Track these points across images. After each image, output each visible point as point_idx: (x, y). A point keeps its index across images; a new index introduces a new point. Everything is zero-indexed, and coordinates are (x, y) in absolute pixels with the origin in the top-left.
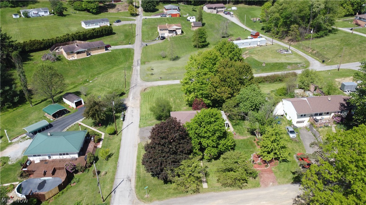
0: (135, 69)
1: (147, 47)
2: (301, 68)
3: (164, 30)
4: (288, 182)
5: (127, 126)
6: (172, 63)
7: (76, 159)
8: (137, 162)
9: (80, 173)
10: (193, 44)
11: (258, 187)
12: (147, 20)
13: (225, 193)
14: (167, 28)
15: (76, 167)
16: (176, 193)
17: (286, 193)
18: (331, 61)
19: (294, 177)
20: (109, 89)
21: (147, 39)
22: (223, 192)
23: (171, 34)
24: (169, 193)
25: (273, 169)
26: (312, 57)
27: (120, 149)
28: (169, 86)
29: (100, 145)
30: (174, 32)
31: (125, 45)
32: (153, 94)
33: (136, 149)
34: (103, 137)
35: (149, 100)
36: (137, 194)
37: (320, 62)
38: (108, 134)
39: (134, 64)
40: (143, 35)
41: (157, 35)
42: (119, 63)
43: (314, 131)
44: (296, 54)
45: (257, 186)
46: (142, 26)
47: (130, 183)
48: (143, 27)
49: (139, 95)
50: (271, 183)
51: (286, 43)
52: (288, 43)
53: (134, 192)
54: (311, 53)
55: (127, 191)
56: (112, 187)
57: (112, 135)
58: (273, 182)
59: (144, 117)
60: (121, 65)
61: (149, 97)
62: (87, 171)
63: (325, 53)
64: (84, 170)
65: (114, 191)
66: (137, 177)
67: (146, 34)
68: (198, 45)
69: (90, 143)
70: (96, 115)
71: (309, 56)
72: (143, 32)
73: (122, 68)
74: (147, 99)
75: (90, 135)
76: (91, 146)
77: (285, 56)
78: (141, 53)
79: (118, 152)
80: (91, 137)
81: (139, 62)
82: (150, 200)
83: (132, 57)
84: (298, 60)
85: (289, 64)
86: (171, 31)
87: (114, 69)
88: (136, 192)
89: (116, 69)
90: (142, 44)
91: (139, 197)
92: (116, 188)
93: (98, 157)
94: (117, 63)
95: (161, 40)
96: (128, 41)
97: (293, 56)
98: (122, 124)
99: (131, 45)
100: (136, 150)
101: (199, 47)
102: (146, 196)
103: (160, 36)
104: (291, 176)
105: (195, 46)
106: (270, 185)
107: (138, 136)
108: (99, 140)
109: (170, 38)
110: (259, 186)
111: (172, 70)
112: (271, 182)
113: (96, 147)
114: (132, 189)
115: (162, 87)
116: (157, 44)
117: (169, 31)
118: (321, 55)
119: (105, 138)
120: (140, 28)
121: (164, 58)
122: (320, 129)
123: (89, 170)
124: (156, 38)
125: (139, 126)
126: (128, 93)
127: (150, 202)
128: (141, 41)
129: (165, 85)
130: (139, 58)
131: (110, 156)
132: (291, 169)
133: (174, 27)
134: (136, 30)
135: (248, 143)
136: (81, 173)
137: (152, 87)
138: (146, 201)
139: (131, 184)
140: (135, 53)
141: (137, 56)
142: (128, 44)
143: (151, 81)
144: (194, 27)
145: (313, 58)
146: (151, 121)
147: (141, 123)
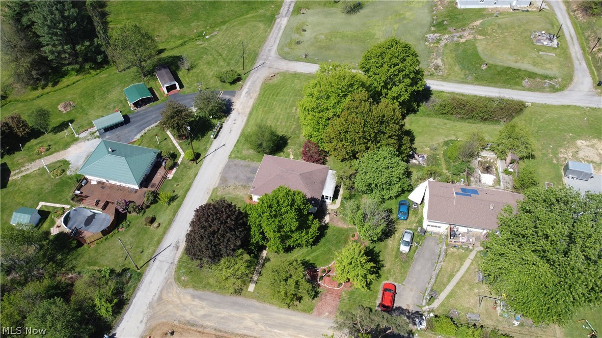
0: (279, 23)
5: (216, 150)
6: (342, 18)
7: (136, 191)
11: (309, 312)
15: (129, 208)
20: (223, 64)
25: (343, 293)
26: (589, 65)
29: (171, 175)
32: (278, 90)
34: (180, 160)
35: (267, 102)
36: (175, 271)
37: (594, 82)
38: (187, 158)
43: (443, 249)
49: (258, 88)
50: (327, 314)
54: (593, 54)
55: (168, 263)
56: (154, 251)
57: (191, 161)
60: (261, 9)
61: (271, 96)
62: (142, 213)
64: (139, 211)
65: (154, 259)
69: (159, 170)
71: (583, 63)
75: (161, 157)
76: (159, 175)
77: (539, 51)
79: (183, 197)
80: (163, 161)
81: (291, 8)
82: (185, 285)
87: (249, 15)
88: (176, 268)
92: (157, 255)
97: (552, 55)
98: (211, 145)
100: (206, 199)
102: (184, 278)
106: (324, 316)
107: (221, 174)
108: (173, 165)
111: (333, 39)
112: (328, 311)
113: (165, 177)
115: (299, 76)
119: (182, 162)
121: (335, 2)
125: (230, 155)
126: (245, 79)
127: (183, 287)
129: (305, 75)
131: (173, 199)
135: (344, 237)
136: (135, 214)
137: (285, 74)
138: (180, 284)
139: (176, 253)
143: (289, 60)
145: (590, 68)
146: (248, 149)
147: (235, 149)
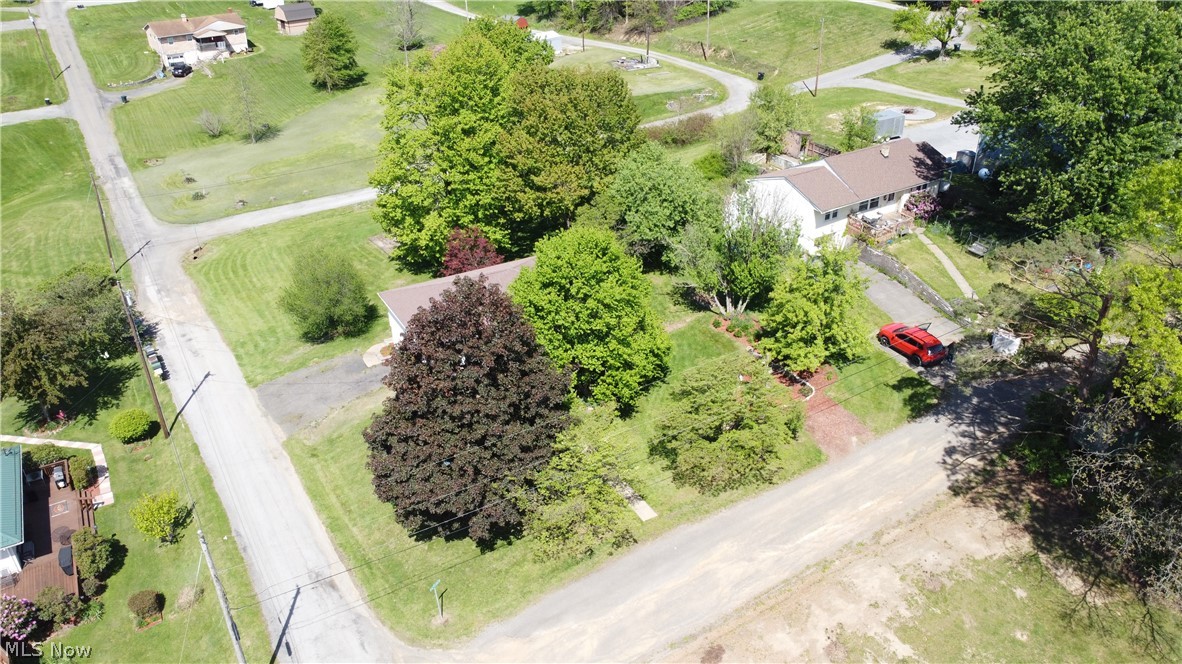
0: (114, 189)
1: (128, 107)
2: (707, 103)
3: (176, 38)
4: (899, 421)
5: (194, 392)
6: (255, 149)
7: (15, 579)
8: (319, 512)
9: (61, 634)
10: (310, 77)
11: (819, 461)
12: (88, 14)
13: (725, 513)
14: (187, 31)
15: (39, 610)
16: (553, 571)
17: (913, 454)
18: (780, 72)
19: (905, 400)
20: (31, 280)
21: (116, 77)
22: (720, 514)
23: (209, 55)
24: (527, 580)
25: (832, 394)
26: (721, 69)
27: (211, 481)
28: (287, 224)
29: (104, 493)
30: (222, 45)
31: (29, 108)
32: (238, 262)
33: (286, 462)
34: (100, 460)
35: (233, 285)
36: (391, 628)
37: (751, 79)
38: (119, 445)
39: (98, 172)
40: (92, 66)
41: (150, 60)
42: (30, 177)
43: (878, 256)
44: (675, 68)
45: (814, 459)
46: (77, 37)
47: (334, 594)
48: (83, 39)
49: (183, 277)
50: (854, 439)
51: (623, 43)
52: (628, 40)
53: (377, 624)
54: (713, 58)
55: (344, 627)
56: (264, 636)
57: (141, 443)
58: (858, 433)
59: (250, 347)
60: (41, 184)
61: (231, 275)
62: (94, 612)
63: (756, 52)
64: (80, 615)
65: (283, 648)
66: (352, 564)
67: (104, 62)
68: (331, 77)
69: (50, 499)
70: (42, 373)
71: (711, 69)
72: (86, 54)
73: (49, 193)
74: (225, 282)
75: (36, 465)
76: (62, 508)
77: (645, 74)
78: (113, 131)
79: (210, 497)
80: (49, 471)
81: (122, 164)
82: (464, 631)
83: (78, 151)
84: (689, 83)
85: (669, 96)
86: (208, 40)
87: (16, 202)
88: (383, 623)
89: (25, 202)
90: (105, 101)
91: (408, 634)
92: (283, 633)
93: (118, 541)
94: (19, 178)
95: (176, 76)
96: (35, 92)
97: (665, 73)
98: (168, 391)
99: (51, 106)
100: (287, 469)
101: (335, 87)
102: (438, 621)
103: (167, 65)
104: (897, 399)
105: (321, 85)
106: (854, 444)
107: (266, 416)
108: (93, 475)
109: (211, 66)
110: (823, 458)
111: (273, 172)
112: (850, 434)
113: (87, 506)
114: (359, 616)
115: (264, 231)
116: (165, 93)
117: (198, 40)
118: (747, 59)
119: (112, 460)
120: (68, 43)
121: (214, 136)
122: (892, 248)
123: (102, 606)
124: (155, 74)
125: (249, 382)
126: (128, 276)
127: (464, 638)
128: (93, 87)
129: (274, 226)
130: (114, 147)
131: (179, 523)
132: (885, 379)
133: (216, 27)
134: (55, 51)
135: (700, 338)
136: (68, 629)
137: (223, 239)
138: (446, 639)
139: (341, 597)
140: (83, 132)
141: (101, 143)
142: (41, 105)
143: (208, 221)
144: (288, 23)
145: (726, 71)
146: (288, 352)
147: (249, 369)
